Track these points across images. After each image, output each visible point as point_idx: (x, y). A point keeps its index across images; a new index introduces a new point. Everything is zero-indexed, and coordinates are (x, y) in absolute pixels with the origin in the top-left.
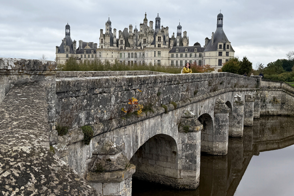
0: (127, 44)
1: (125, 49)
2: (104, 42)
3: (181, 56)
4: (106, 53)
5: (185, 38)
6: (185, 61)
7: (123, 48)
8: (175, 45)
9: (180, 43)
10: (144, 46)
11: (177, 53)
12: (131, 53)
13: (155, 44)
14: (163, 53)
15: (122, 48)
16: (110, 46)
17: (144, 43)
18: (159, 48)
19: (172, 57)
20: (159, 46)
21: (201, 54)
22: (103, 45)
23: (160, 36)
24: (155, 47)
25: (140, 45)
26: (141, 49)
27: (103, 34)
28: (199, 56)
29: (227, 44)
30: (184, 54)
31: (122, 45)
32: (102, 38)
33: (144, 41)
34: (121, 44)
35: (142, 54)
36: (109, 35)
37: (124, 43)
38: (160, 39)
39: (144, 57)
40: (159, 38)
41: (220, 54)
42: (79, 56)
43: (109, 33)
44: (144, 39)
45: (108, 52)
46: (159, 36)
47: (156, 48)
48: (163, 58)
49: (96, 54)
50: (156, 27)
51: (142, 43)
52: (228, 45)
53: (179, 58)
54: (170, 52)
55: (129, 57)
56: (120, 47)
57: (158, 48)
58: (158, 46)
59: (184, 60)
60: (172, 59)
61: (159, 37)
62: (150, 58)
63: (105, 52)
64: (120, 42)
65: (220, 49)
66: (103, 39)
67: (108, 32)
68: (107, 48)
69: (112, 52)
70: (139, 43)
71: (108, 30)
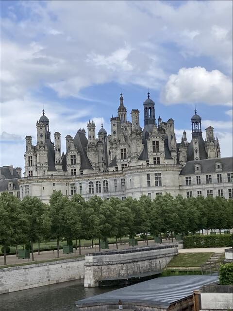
0: (86, 164)
1: (82, 174)
2: (34, 163)
3: (207, 180)
4: (41, 186)
5: (210, 141)
6: (219, 190)
7: (78, 172)
8: (190, 157)
9: (200, 152)
10: (123, 165)
11: (198, 173)
12: (94, 182)
13: (148, 158)
14: (166, 176)
15: (75, 173)
16: (49, 170)
17: (122, 158)
18: (157, 166)
19: (187, 185)
20: (157, 161)
22: (33, 168)
23: (157, 140)
24: (148, 164)
25: (114, 163)
26: (116, 172)
27: (32, 146)
30: (214, 177)
31: (74, 166)
32: (31, 154)
33: (122, 154)
34: (72, 164)
35: (119, 182)
36: (44, 147)
37: (78, 161)
38: (158, 147)
39: (124, 190)
40: (156, 145)
43: (44, 142)
44: (121, 150)
45: (45, 183)
46: (154, 140)
47: (149, 166)
48: (167, 189)
49: (18, 191)
50: (146, 122)
51: (117, 158)
53: (203, 186)
54: (182, 173)
55: (91, 191)
56: (70, 172)
57: (154, 166)
58: (155, 162)
59: (215, 188)
60: (188, 188)
61: (154, 142)
62: (139, 190)
63: (37, 185)
64: (70, 160)
66: (31, 157)
67: (43, 140)
68: (41, 174)
69: (54, 184)
70: (110, 159)
71: (41, 136)
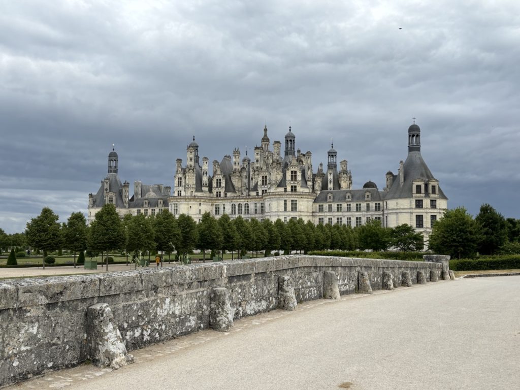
0: (230, 187)
1: (225, 196)
2: (183, 184)
3: (338, 208)
4: (188, 204)
5: (344, 174)
6: (348, 218)
7: (222, 195)
8: (324, 187)
9: (334, 183)
10: (263, 191)
11: (329, 202)
12: (237, 204)
13: (286, 186)
14: (301, 203)
15: (220, 195)
16: (197, 191)
18: (293, 193)
19: (320, 212)
20: (294, 189)
21: (379, 204)
22: (182, 188)
23: (295, 170)
24: (286, 191)
25: (255, 188)
26: (257, 197)
27: (182, 168)
28: (374, 208)
29: (431, 184)
30: (344, 206)
31: (219, 189)
32: (180, 176)
33: (263, 181)
34: (217, 187)
35: (259, 205)
36: (193, 170)
37: (223, 184)
38: (296, 176)
39: (263, 212)
40: (294, 174)
41: (419, 204)
42: (134, 212)
43: (193, 165)
44: (263, 177)
45: (192, 202)
46: (292, 170)
47: (287, 193)
48: (301, 214)
49: (167, 207)
50: (287, 153)
51: (259, 184)
52: (434, 187)
53: (334, 214)
54: (316, 201)
55: (233, 212)
56: (215, 193)
58: (292, 190)
59: (344, 216)
61: (292, 172)
62: (276, 214)
63: (185, 204)
64: (216, 183)
65: (418, 195)
66: (181, 178)
67: (192, 163)
68: (189, 194)
69: (200, 204)
70: (252, 184)
71: (191, 159)
